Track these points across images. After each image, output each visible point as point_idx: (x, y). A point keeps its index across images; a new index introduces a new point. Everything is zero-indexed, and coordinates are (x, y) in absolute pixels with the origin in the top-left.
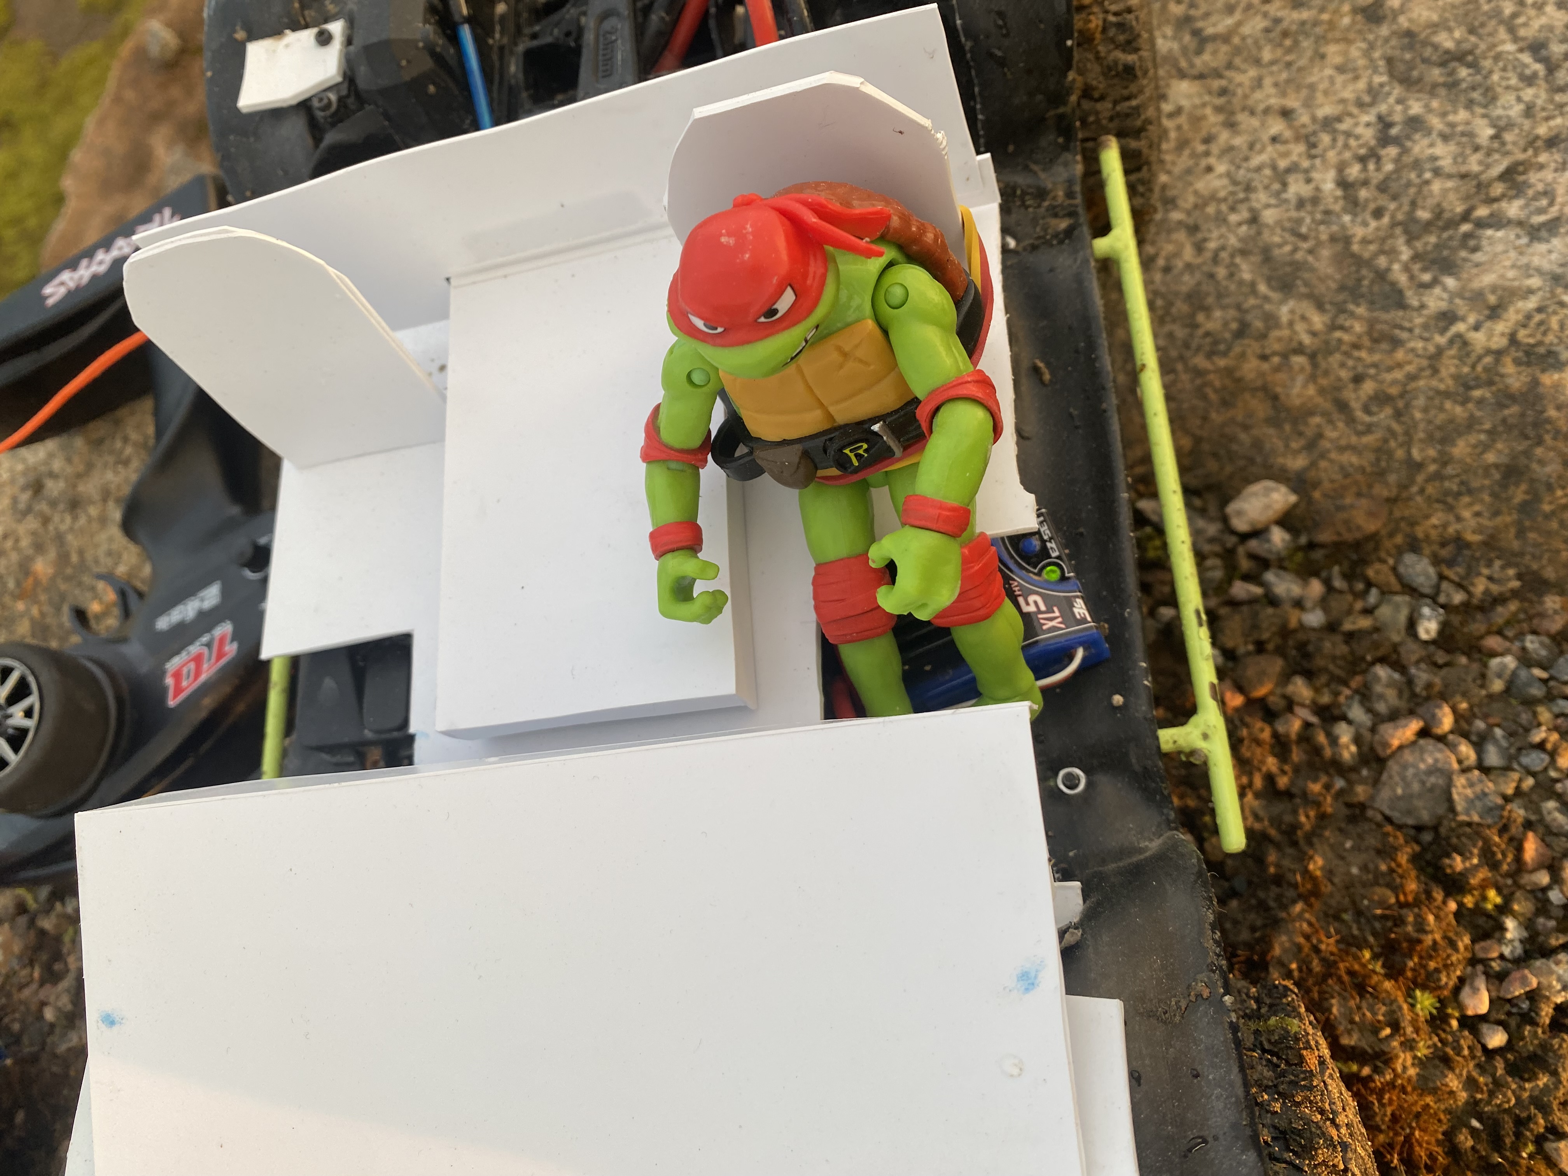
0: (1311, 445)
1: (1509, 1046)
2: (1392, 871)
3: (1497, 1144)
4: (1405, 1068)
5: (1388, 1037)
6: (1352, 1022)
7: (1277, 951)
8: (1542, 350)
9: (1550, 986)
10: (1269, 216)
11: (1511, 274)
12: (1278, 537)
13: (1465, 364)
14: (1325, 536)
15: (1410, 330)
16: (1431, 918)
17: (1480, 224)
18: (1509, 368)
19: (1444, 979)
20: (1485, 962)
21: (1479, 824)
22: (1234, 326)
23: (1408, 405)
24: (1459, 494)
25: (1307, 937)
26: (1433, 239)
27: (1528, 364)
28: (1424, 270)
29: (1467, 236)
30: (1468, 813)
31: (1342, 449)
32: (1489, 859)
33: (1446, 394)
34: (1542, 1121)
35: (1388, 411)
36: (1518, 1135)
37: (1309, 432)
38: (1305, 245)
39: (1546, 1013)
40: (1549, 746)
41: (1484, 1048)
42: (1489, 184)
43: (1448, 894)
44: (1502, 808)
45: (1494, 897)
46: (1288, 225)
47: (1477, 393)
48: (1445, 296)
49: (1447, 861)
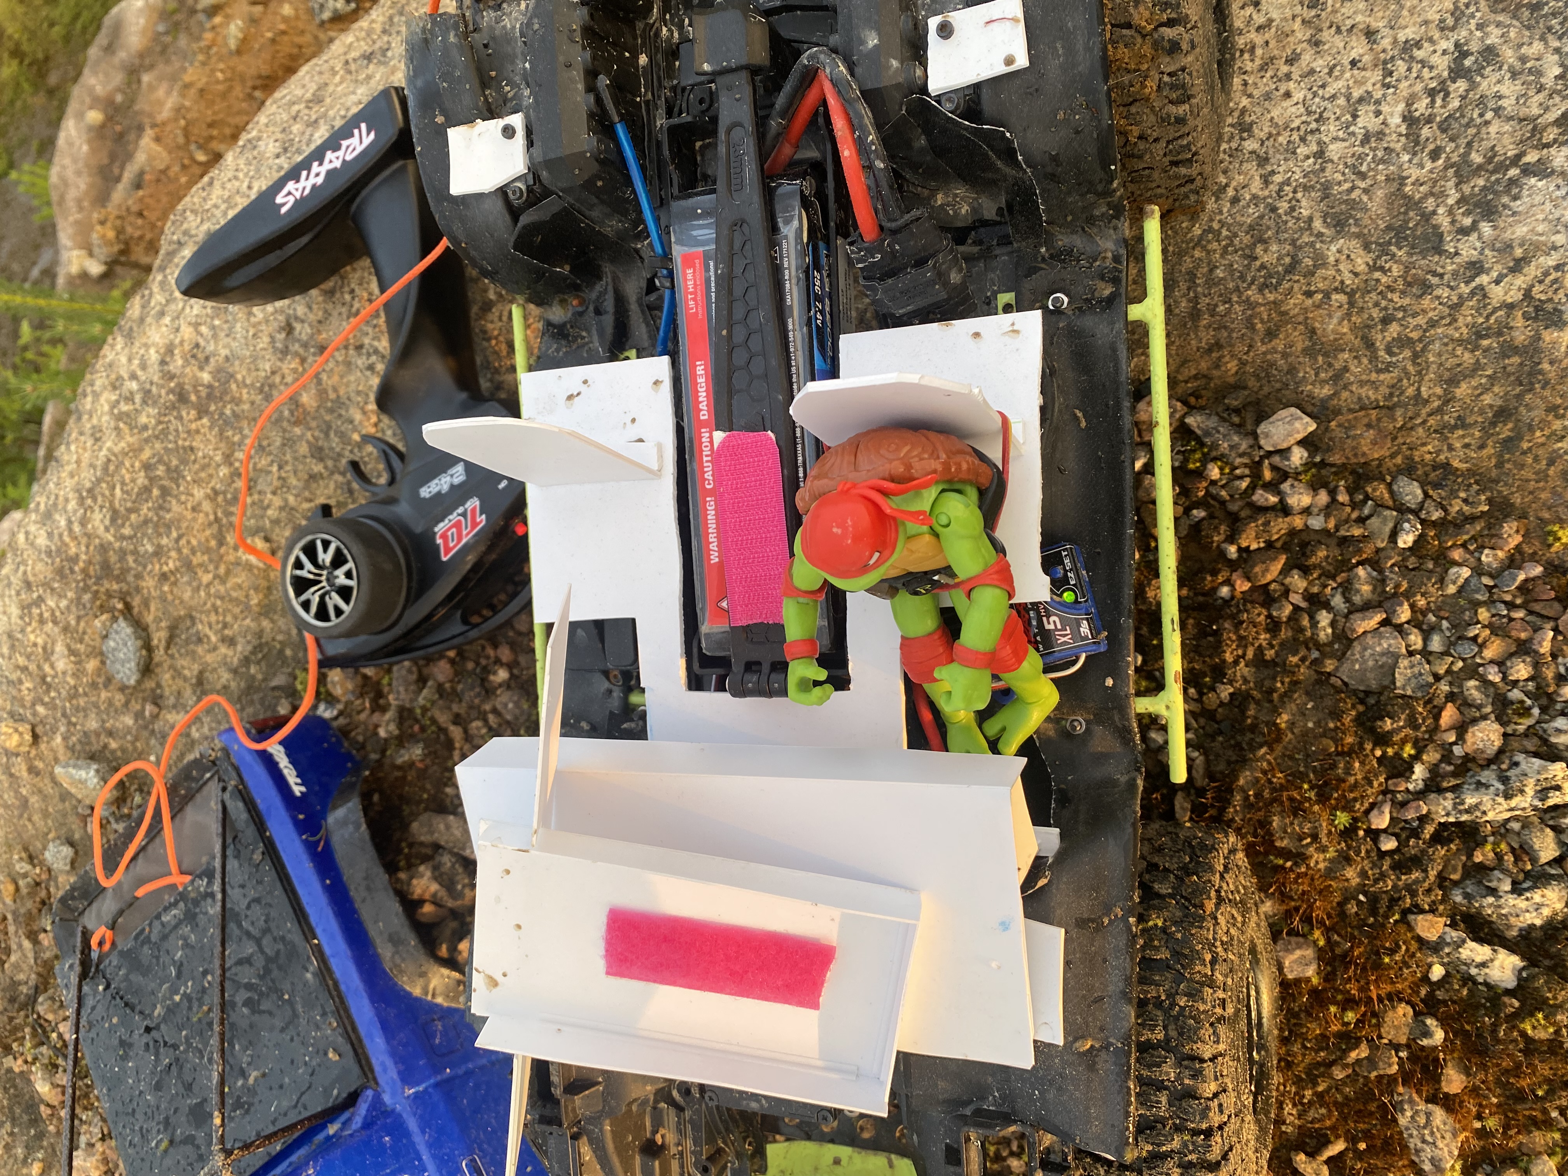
0: (1337, 377)
1: (1397, 850)
2: (1337, 728)
3: (1374, 912)
4: (1317, 862)
5: (1308, 845)
6: (1285, 832)
7: (1241, 782)
8: (1549, 307)
9: (1437, 813)
10: (1335, 150)
11: (1540, 228)
12: (1298, 456)
13: (1481, 315)
14: (1336, 458)
15: (1441, 276)
16: (1357, 765)
17: (1527, 171)
18: (1519, 321)
19: (1358, 806)
20: (1393, 792)
21: (1410, 697)
22: (1288, 260)
23: (1424, 350)
24: (1455, 427)
25: (1265, 773)
26: (1481, 182)
27: (1536, 319)
28: (1467, 213)
29: (1513, 182)
30: (1404, 689)
31: (1362, 384)
32: (1412, 723)
33: (1460, 342)
34: (1408, 901)
35: (1407, 353)
36: (1390, 908)
37: (1337, 366)
38: (1363, 185)
39: (1429, 830)
40: (1480, 640)
41: (1379, 849)
42: (1544, 129)
43: (1376, 744)
44: (1430, 685)
45: (1409, 750)
46: (1350, 161)
47: (1485, 343)
48: (1478, 245)
49: (1379, 723)
